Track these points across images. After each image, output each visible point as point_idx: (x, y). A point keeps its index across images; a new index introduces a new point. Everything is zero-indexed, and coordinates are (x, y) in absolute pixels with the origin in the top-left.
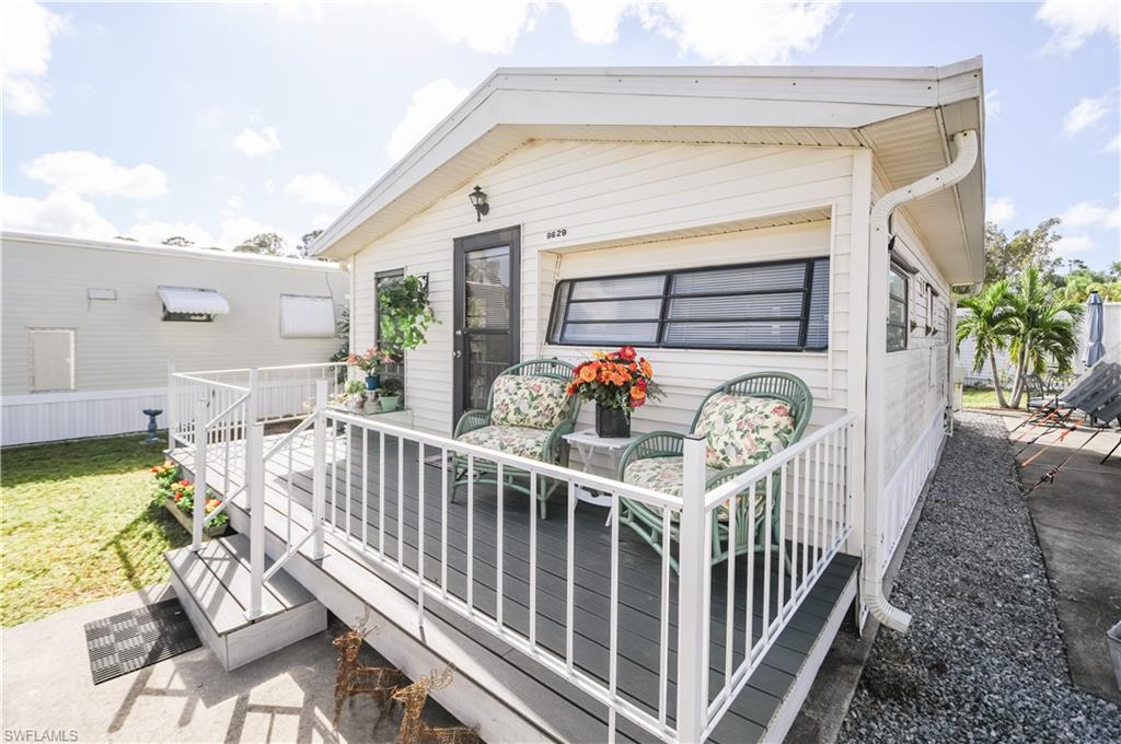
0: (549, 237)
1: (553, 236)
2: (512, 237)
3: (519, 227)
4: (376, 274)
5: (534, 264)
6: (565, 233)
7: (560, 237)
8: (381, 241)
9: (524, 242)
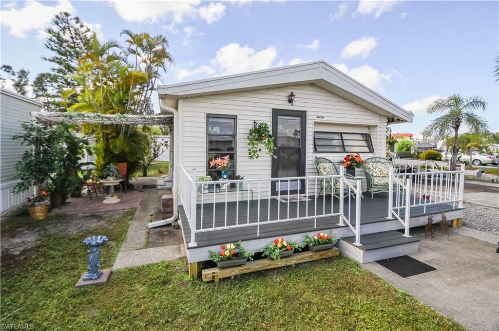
0: (317, 117)
1: (319, 118)
2: (302, 115)
3: (306, 112)
4: (207, 114)
5: (312, 126)
6: (323, 118)
7: (322, 119)
8: (213, 97)
9: (308, 117)
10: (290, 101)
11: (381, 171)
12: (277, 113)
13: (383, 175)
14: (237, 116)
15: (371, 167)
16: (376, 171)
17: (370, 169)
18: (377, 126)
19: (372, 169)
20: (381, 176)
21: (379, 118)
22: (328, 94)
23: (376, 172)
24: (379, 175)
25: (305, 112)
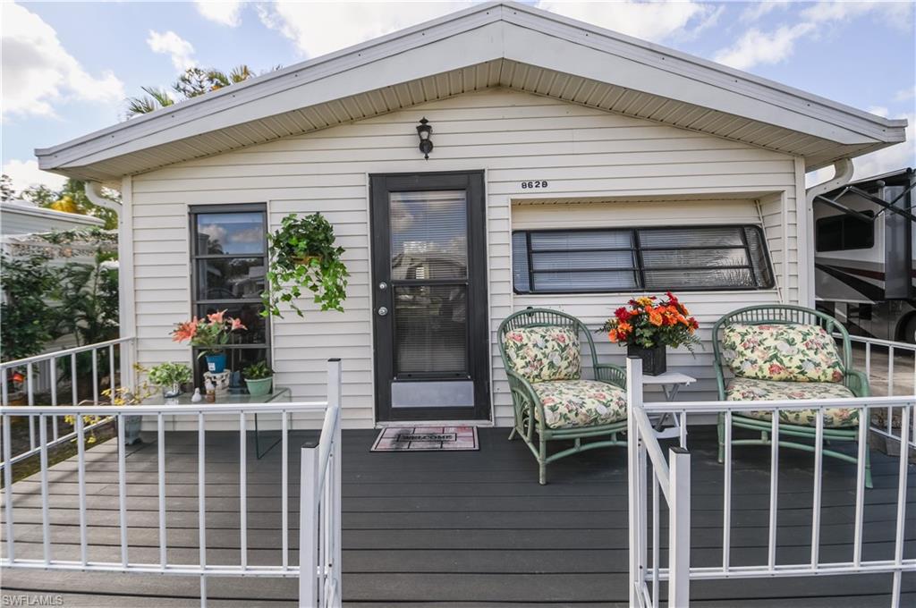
0: (524, 186)
1: (530, 186)
2: (471, 184)
3: (481, 172)
4: (190, 206)
5: (507, 213)
6: (545, 184)
7: (541, 189)
8: (203, 162)
9: (489, 189)
10: (426, 147)
11: (775, 356)
12: (383, 186)
13: (783, 375)
14: (266, 203)
15: (737, 340)
16: (754, 356)
17: (733, 347)
18: (779, 194)
19: (740, 348)
20: (776, 376)
21: (786, 167)
22: (562, 110)
23: (754, 362)
24: (767, 373)
25: (480, 174)
